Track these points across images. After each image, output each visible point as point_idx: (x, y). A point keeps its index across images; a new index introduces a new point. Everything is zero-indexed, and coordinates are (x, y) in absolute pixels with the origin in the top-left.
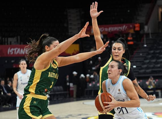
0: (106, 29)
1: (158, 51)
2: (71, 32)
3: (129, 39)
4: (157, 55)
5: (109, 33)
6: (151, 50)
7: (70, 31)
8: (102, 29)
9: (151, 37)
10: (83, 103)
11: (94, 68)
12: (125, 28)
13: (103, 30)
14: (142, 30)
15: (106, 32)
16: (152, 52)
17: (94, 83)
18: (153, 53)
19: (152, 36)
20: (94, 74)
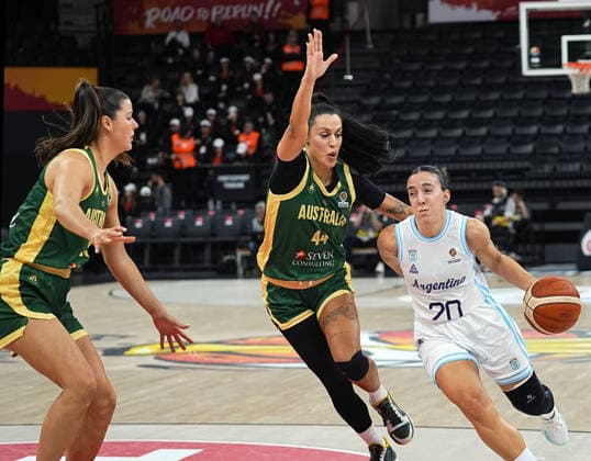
0: (202, 14)
1: (397, 100)
2: (69, 23)
3: (288, 50)
4: (395, 112)
5: (212, 26)
6: (369, 93)
7: (63, 18)
8: (187, 13)
9: (370, 46)
10: (110, 294)
11: (151, 161)
12: (272, 9)
13: (191, 15)
14: (338, 19)
15: (201, 21)
16: (375, 100)
17: (152, 217)
18: (377, 108)
19: (373, 42)
20: (150, 183)
